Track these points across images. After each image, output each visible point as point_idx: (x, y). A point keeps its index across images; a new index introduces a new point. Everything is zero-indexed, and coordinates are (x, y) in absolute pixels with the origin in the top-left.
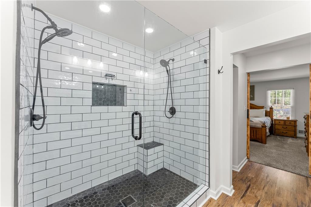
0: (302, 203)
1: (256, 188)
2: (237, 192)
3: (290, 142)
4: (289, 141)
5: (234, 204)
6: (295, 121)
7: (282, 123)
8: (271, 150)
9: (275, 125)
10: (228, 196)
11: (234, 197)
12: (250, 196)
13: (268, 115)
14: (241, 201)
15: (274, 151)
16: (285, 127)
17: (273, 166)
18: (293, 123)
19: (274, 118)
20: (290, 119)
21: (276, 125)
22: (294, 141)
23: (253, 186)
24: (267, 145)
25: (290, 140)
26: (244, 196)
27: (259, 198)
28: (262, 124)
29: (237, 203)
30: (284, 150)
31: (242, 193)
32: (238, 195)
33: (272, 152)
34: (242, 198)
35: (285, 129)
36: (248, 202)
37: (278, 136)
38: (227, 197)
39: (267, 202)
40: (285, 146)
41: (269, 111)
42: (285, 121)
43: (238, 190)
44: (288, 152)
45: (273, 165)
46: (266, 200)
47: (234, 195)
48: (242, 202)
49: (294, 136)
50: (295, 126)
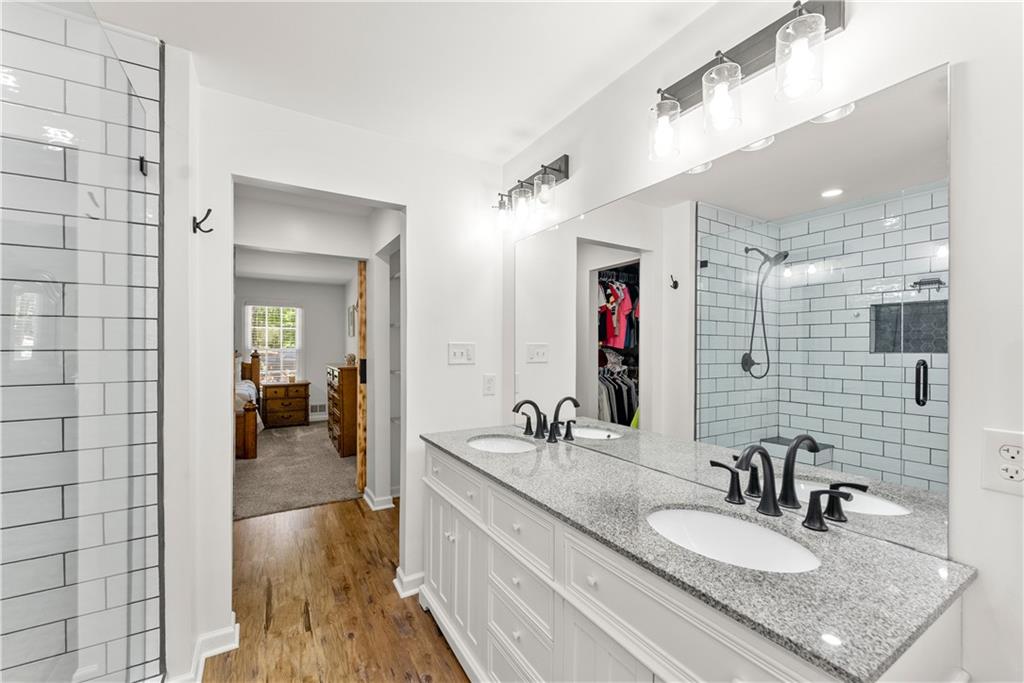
0: (370, 552)
1: (285, 580)
2: (247, 626)
3: (301, 438)
4: (299, 436)
5: (257, 659)
6: (306, 386)
7: (281, 392)
8: (275, 469)
9: (266, 400)
10: (227, 655)
11: (247, 642)
12: (283, 607)
13: (247, 375)
14: (270, 636)
15: (280, 469)
16: (286, 402)
17: (297, 505)
18: (302, 389)
19: (264, 382)
20: (296, 382)
21: (269, 402)
22: (307, 434)
23: (278, 579)
24: (259, 459)
25: (300, 433)
26: (268, 620)
27: (303, 597)
28: (245, 402)
29: (263, 649)
30: (300, 459)
31: (262, 615)
32: (255, 630)
33: (279, 474)
34: (267, 628)
35: (287, 408)
36: (287, 625)
37: (273, 430)
38: (229, 659)
39: (322, 593)
40: (297, 449)
41: (251, 365)
42: (286, 387)
43: (248, 614)
44: (308, 460)
45: (295, 502)
46: (319, 590)
47: (243, 637)
48: (274, 637)
49: (305, 422)
50: (306, 397)
